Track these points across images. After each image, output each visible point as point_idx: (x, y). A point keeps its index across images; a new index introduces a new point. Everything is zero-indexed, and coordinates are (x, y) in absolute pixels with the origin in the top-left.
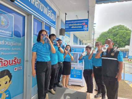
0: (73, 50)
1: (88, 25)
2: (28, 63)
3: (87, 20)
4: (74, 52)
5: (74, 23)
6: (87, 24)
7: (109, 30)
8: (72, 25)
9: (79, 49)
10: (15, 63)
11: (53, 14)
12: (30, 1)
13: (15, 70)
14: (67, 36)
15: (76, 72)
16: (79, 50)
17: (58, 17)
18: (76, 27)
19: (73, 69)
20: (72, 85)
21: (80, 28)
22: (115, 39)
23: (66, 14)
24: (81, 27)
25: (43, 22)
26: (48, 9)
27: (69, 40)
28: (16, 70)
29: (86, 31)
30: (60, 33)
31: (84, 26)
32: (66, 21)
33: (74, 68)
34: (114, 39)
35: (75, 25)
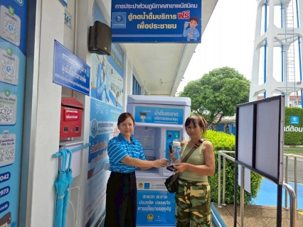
0: (145, 114)
3: (198, 1)
5: (148, 11)
8: (140, 17)
9: (165, 110)
14: (114, 70)
15: (154, 200)
18: (155, 26)
19: (143, 188)
21: (171, 31)
24: (174, 26)
27: (121, 87)
29: (193, 40)
30: (89, 43)
31: (186, 24)
33: (147, 185)
35: (151, 16)
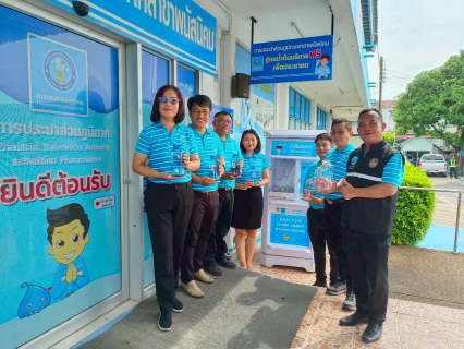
0: (280, 148)
2: (131, 187)
3: (329, 38)
4: (282, 154)
5: (282, 53)
7: (447, 65)
8: (276, 59)
9: (299, 144)
10: (95, 186)
11: (205, 29)
12: (128, 1)
13: (96, 207)
14: (261, 99)
15: (290, 222)
16: (301, 147)
17: (226, 33)
18: (289, 67)
19: (280, 213)
20: (275, 266)
21: (304, 70)
23: (254, 20)
24: (306, 65)
25: (173, 60)
26: (187, 14)
27: (272, 113)
28: (100, 206)
29: (323, 78)
30: (232, 90)
31: (318, 63)
32: (254, 46)
33: (283, 210)
35: (285, 58)
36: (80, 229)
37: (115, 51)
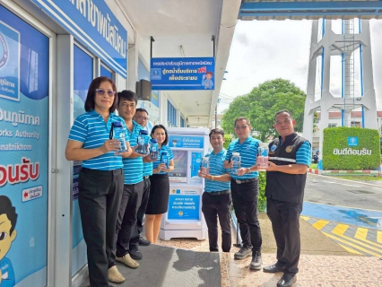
0: (176, 141)
1: (213, 75)
2: (59, 176)
3: (212, 60)
4: (177, 146)
5: (176, 67)
6: (211, 70)
7: (253, 92)
8: (171, 71)
9: (190, 138)
10: (24, 176)
11: (120, 37)
13: (24, 199)
15: (184, 201)
16: (192, 141)
17: (132, 45)
18: (182, 78)
19: (175, 194)
20: (173, 239)
21: (194, 82)
22: (269, 115)
23: (152, 40)
24: (196, 78)
25: (97, 58)
26: (108, 21)
28: (28, 198)
29: (208, 89)
31: (204, 77)
32: (153, 60)
33: (178, 191)
34: (266, 115)
35: (179, 71)
36: (8, 224)
37: (47, 39)
